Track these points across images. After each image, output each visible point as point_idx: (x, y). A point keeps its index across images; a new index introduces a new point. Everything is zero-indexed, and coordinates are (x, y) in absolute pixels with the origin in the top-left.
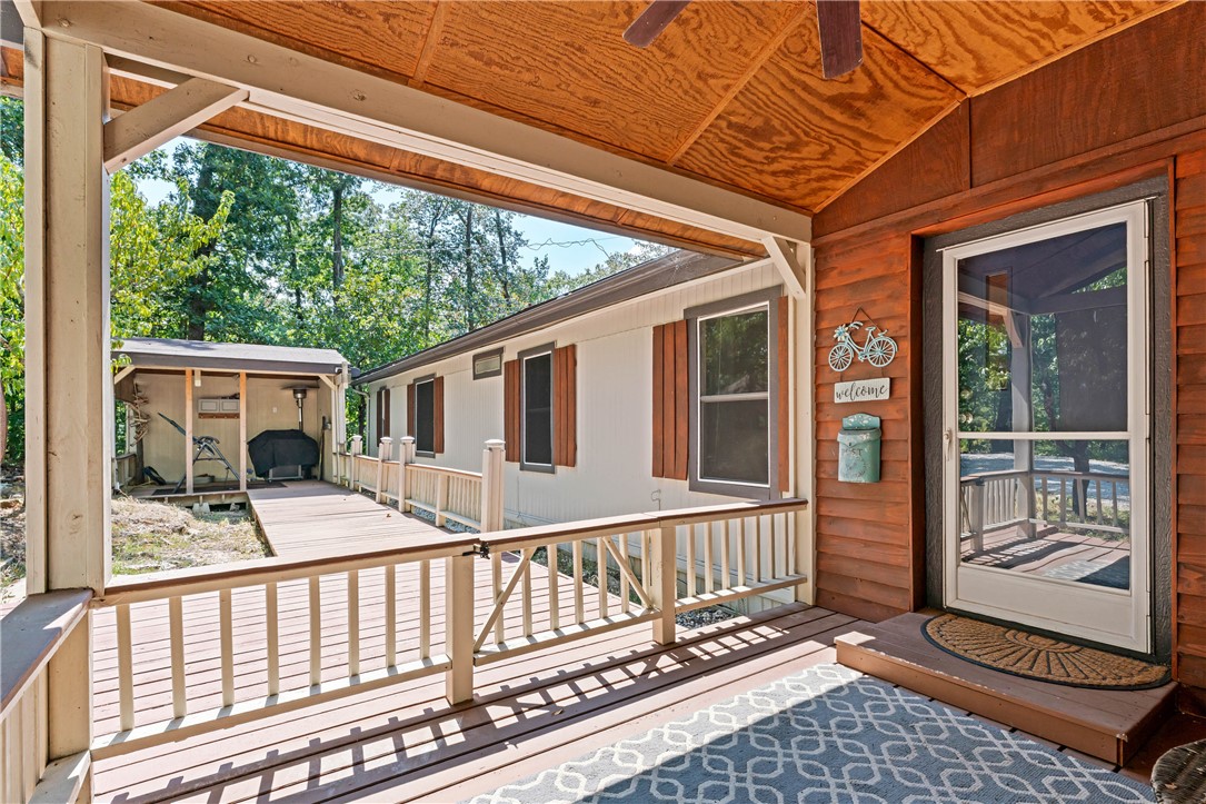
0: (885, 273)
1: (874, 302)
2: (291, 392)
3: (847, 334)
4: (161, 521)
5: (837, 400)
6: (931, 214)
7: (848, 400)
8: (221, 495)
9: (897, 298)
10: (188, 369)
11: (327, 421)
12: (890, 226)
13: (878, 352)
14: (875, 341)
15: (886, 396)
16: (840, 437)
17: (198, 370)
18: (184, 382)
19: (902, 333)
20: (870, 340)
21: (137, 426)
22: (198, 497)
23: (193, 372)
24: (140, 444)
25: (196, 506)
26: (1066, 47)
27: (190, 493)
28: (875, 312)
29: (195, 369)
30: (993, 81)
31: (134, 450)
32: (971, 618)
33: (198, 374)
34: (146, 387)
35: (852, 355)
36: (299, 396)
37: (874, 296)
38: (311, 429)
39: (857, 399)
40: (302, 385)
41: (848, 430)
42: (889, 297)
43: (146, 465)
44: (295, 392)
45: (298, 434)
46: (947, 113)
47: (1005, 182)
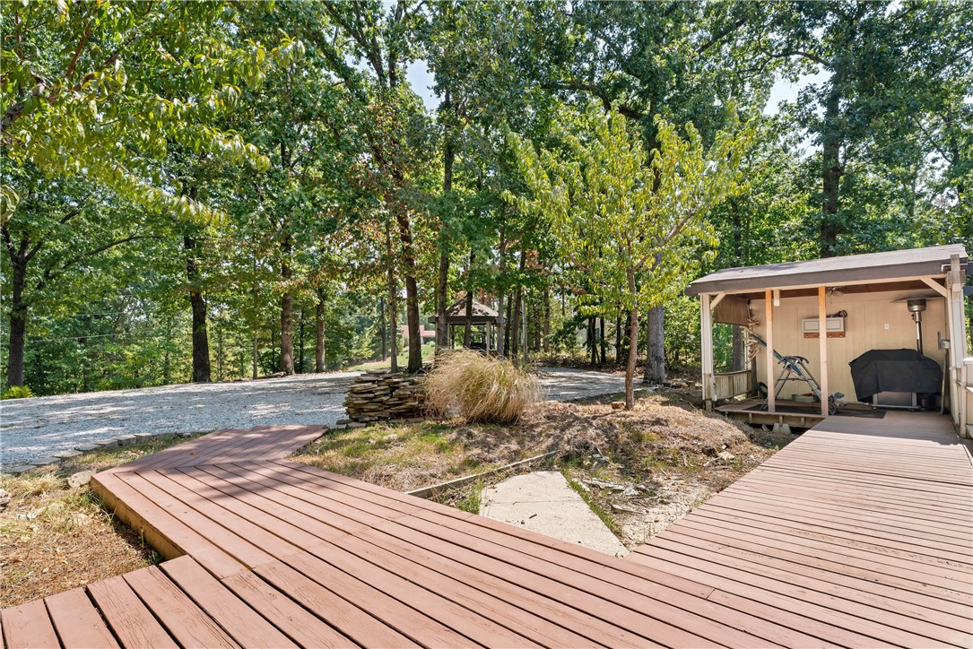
2: (905, 305)
4: (696, 438)
8: (800, 418)
10: (767, 290)
11: (943, 337)
17: (776, 289)
18: (764, 304)
21: (751, 346)
22: (778, 416)
23: (772, 292)
24: (754, 361)
25: (776, 426)
27: (772, 412)
29: (773, 288)
31: (749, 366)
33: (777, 295)
34: (758, 311)
36: (916, 308)
38: (931, 348)
40: (918, 296)
43: (759, 380)
44: (910, 304)
45: (914, 356)
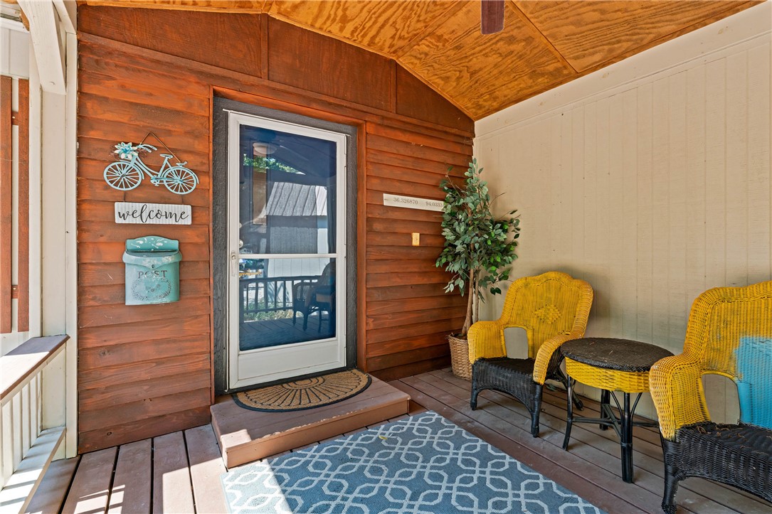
0: (185, 110)
1: (169, 133)
3: (136, 154)
5: (118, 220)
6: (234, 81)
7: (138, 221)
9: (196, 137)
12: (192, 71)
13: (177, 180)
14: (172, 169)
15: (188, 221)
16: (127, 258)
19: (204, 168)
20: (166, 167)
26: (330, 32)
28: (172, 142)
30: (288, 18)
32: (255, 389)
35: (141, 177)
37: (170, 127)
39: (149, 222)
41: (135, 252)
42: (187, 133)
46: (251, 13)
47: (291, 89)
